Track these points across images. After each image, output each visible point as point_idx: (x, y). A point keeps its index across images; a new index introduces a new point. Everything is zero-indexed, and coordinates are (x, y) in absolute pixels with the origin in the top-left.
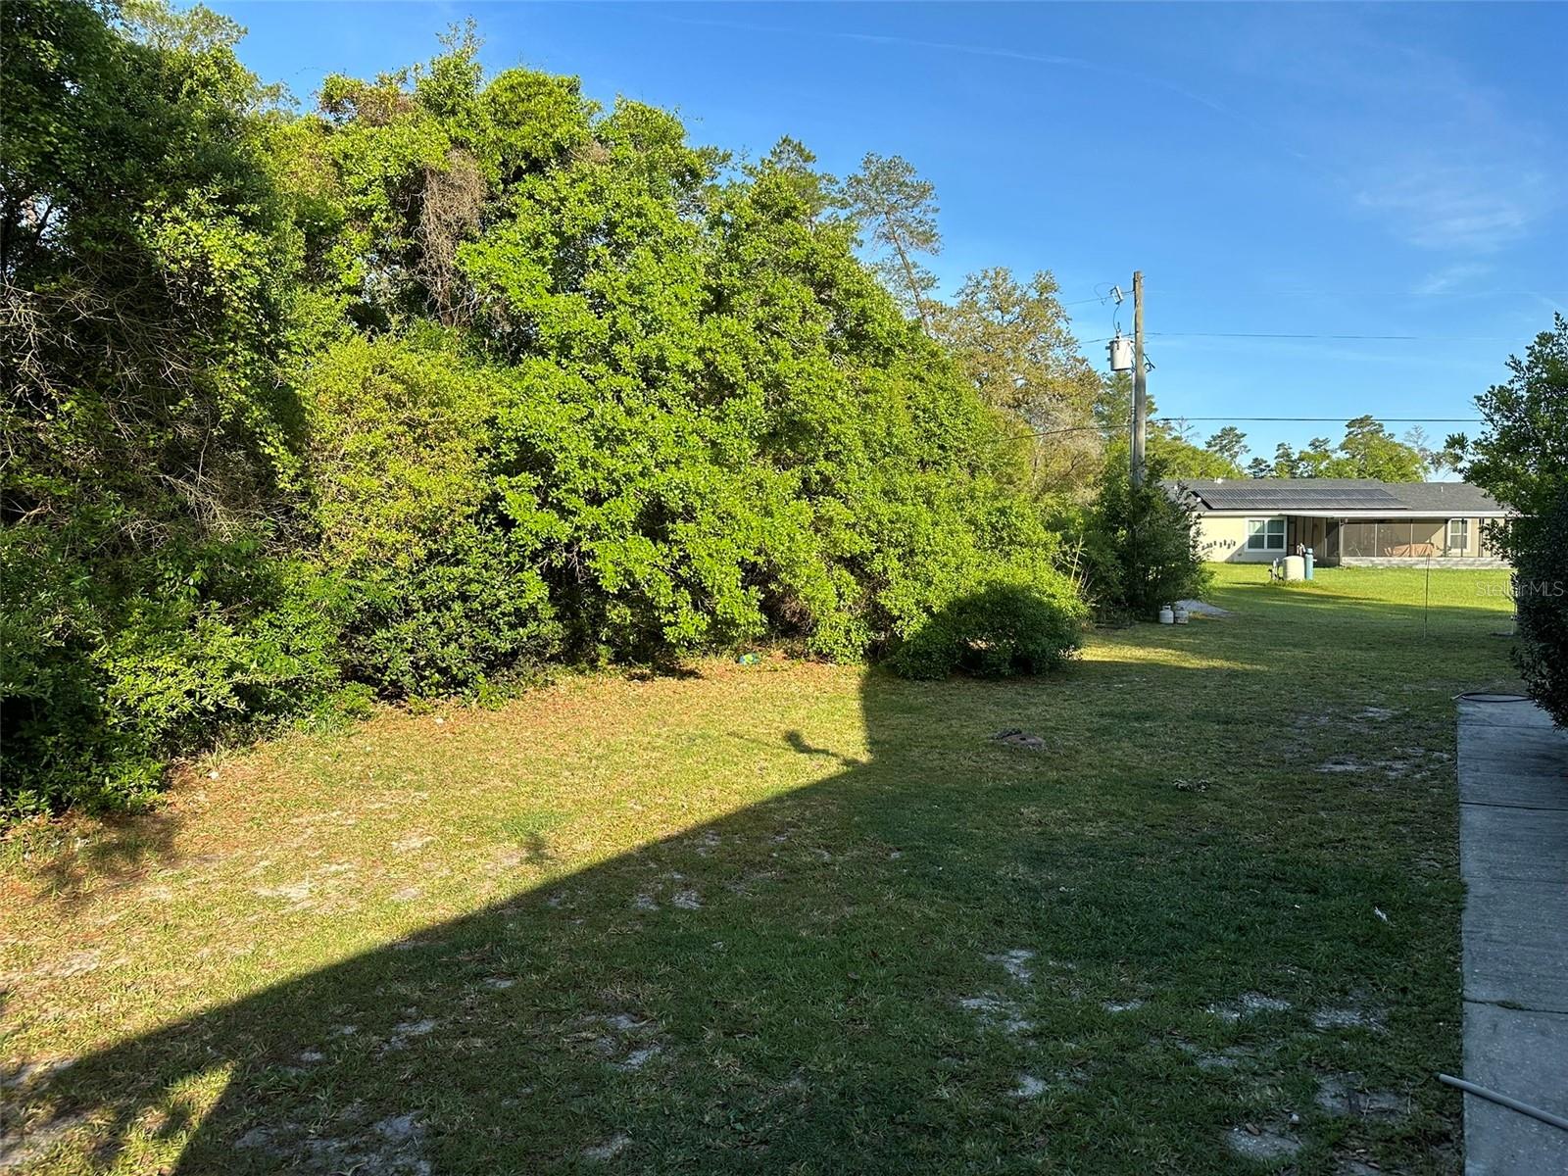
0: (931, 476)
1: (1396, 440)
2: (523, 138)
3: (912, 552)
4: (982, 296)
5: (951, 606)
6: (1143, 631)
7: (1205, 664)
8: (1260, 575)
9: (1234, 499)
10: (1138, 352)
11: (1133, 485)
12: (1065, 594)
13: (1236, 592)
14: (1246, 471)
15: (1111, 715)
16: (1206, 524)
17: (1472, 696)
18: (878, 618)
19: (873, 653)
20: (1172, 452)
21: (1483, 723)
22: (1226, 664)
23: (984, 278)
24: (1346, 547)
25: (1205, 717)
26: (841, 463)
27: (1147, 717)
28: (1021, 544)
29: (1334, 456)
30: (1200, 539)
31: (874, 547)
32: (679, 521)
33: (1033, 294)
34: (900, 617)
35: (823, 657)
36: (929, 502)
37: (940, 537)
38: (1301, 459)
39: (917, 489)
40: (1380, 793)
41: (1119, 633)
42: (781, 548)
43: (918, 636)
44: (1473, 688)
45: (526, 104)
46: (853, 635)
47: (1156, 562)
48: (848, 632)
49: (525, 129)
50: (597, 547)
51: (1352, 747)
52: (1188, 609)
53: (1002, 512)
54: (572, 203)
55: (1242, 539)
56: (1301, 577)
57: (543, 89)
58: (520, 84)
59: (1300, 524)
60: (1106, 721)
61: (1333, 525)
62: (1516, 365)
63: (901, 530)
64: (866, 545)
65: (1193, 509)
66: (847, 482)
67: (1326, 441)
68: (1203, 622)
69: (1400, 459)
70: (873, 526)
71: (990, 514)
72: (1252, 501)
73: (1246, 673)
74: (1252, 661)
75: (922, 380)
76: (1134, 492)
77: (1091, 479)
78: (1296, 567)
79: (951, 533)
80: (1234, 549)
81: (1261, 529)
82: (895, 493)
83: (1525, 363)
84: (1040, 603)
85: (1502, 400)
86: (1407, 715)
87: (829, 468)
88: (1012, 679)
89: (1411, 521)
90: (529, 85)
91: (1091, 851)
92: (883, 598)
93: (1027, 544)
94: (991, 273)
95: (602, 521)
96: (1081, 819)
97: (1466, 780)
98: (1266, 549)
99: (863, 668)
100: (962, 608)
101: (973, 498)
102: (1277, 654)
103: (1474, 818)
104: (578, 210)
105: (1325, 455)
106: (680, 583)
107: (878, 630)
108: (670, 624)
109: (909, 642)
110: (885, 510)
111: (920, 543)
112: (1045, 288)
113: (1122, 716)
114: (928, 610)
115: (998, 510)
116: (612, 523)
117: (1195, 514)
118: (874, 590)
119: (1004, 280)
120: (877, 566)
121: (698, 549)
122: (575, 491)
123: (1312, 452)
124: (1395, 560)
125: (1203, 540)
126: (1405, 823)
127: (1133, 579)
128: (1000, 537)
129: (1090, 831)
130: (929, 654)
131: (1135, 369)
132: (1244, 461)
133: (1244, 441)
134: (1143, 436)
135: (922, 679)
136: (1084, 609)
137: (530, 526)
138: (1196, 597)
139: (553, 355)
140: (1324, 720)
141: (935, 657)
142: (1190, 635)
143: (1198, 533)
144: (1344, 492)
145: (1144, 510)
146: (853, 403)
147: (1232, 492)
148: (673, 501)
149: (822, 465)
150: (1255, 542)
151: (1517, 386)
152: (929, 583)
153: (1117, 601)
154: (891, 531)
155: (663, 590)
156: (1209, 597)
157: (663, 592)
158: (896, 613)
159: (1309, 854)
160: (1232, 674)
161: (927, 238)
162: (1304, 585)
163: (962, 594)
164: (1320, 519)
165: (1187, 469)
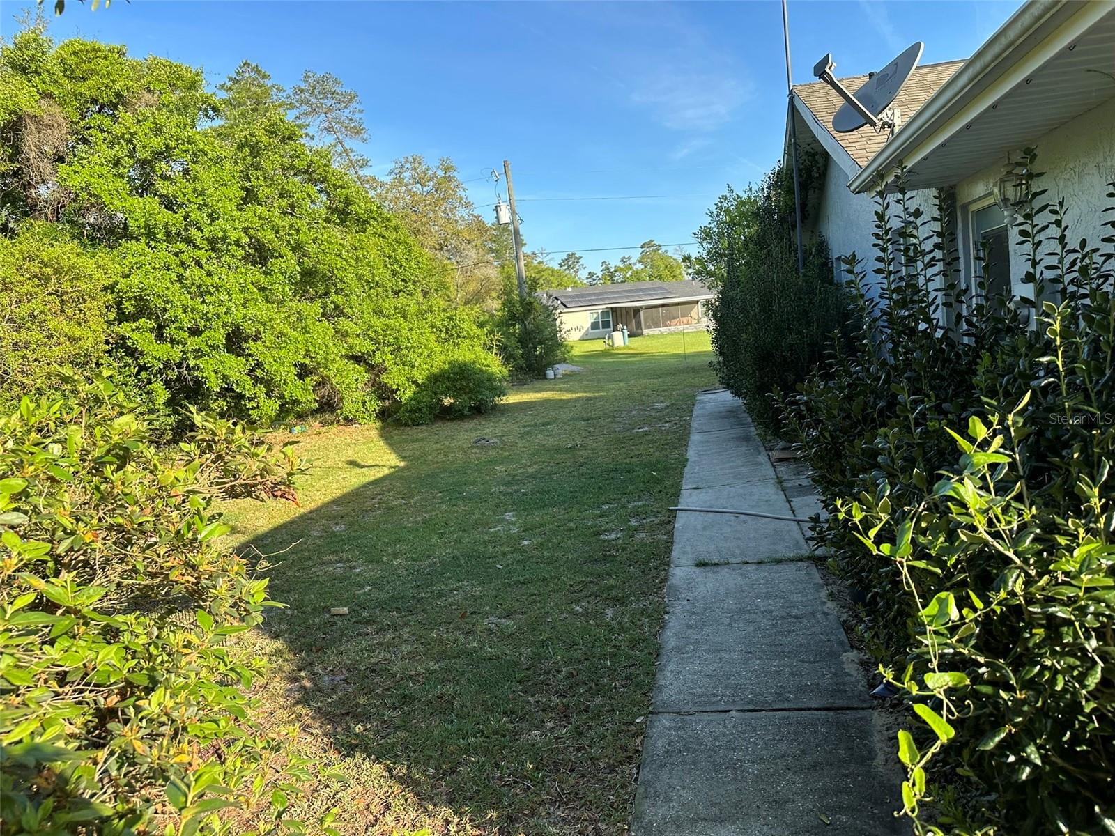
0: (402, 299)
1: (669, 254)
2: (90, 88)
3: (399, 349)
4: (407, 174)
5: (429, 378)
6: (538, 384)
7: (574, 396)
8: (599, 346)
9: (581, 300)
10: (513, 213)
11: (520, 295)
12: (494, 365)
13: (587, 357)
14: (585, 281)
15: (529, 426)
16: (565, 317)
17: (704, 392)
18: (383, 392)
19: (383, 415)
20: (539, 272)
21: (706, 402)
22: (585, 395)
23: (406, 162)
24: (645, 323)
25: (577, 419)
26: (346, 295)
27: (548, 424)
28: (464, 337)
29: (635, 268)
30: (563, 326)
31: (374, 347)
32: (250, 341)
33: (440, 173)
34: (397, 390)
35: (349, 421)
36: (404, 317)
37: (415, 337)
38: (616, 271)
39: (396, 308)
40: (658, 436)
41: (526, 386)
42: (321, 352)
43: (411, 399)
44: (705, 388)
45: (88, 65)
46: (368, 404)
47: (540, 343)
48: (364, 403)
49: (90, 82)
50: (202, 362)
51: (646, 421)
52: (562, 369)
53: (451, 319)
54: (141, 136)
55: (588, 325)
56: (622, 345)
57: (99, 54)
58: (81, 50)
59: (619, 312)
60: (528, 429)
61: (636, 311)
62: (711, 214)
63: (390, 335)
64: (368, 346)
65: (557, 308)
66: (351, 308)
67: (629, 258)
68: (570, 375)
69: (671, 267)
70: (372, 335)
71: (443, 320)
72: (589, 301)
73: (596, 398)
74: (598, 391)
75: (384, 237)
76: (522, 301)
77: (494, 294)
78: (619, 338)
79: (421, 334)
80: (583, 331)
81: (597, 318)
82: (382, 312)
83: (715, 213)
84: (481, 371)
85: (706, 234)
86: (673, 405)
87: (340, 300)
88: (471, 417)
89: (679, 304)
90: (87, 51)
91: (533, 476)
92: (384, 378)
93: (468, 337)
94: (411, 159)
95: (203, 346)
96: (525, 466)
97: (694, 425)
98: (601, 330)
99: (378, 424)
100: (435, 379)
101: (431, 312)
102: (611, 386)
103: (695, 438)
104: (146, 141)
105: (630, 267)
106: (257, 380)
107: (384, 400)
108: (253, 408)
109: (406, 404)
110: (378, 323)
111: (403, 343)
112: (447, 170)
113: (535, 425)
114: (415, 382)
115: (448, 317)
116: (210, 346)
117: (558, 311)
118: (377, 375)
119: (420, 163)
120: (378, 359)
121: (267, 358)
122: (181, 328)
123: (622, 266)
124: (672, 328)
125: (565, 327)
126: (667, 444)
127: (528, 355)
128: (450, 334)
129: (530, 470)
130: (420, 409)
131: (513, 222)
132: (583, 274)
133: (582, 261)
134: (522, 263)
135: (418, 425)
136: (505, 372)
137: (154, 353)
138: (564, 361)
139: (143, 239)
140: (634, 412)
141: (424, 410)
142: (564, 383)
143: (561, 323)
144: (642, 290)
145: (529, 311)
146: (352, 257)
147: (577, 296)
148: (249, 328)
149: (334, 297)
150: (595, 326)
151: (712, 225)
152: (413, 367)
153: (521, 368)
154: (385, 336)
155: (247, 387)
156: (572, 361)
157: (248, 388)
158: (395, 387)
159: (627, 461)
160: (589, 399)
161: (358, 131)
162: (624, 348)
163: (434, 370)
164: (629, 308)
165: (549, 283)
